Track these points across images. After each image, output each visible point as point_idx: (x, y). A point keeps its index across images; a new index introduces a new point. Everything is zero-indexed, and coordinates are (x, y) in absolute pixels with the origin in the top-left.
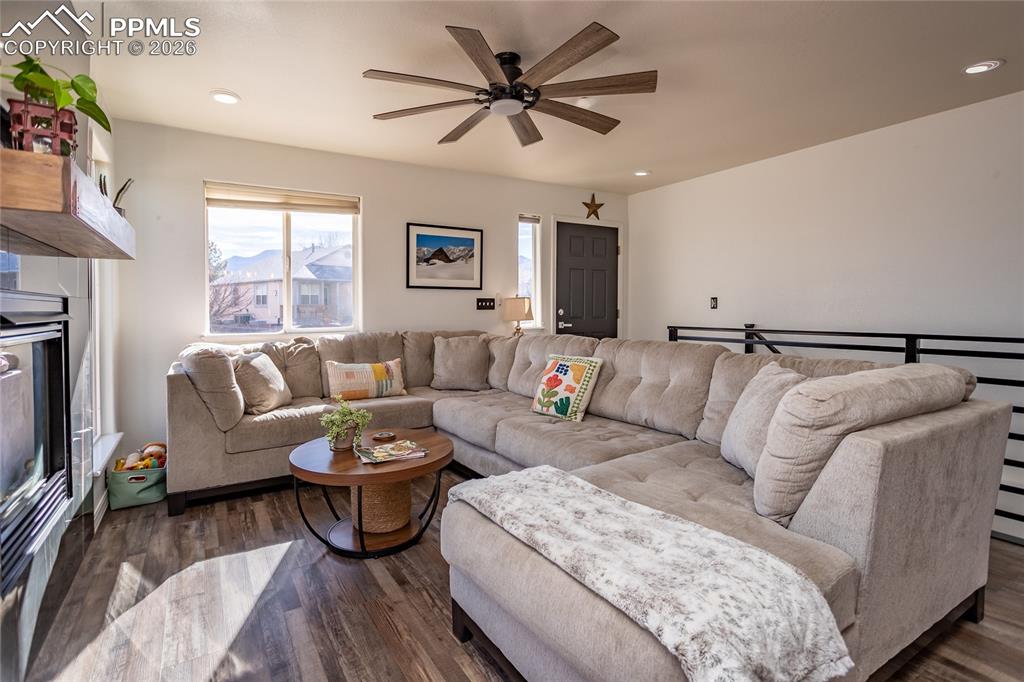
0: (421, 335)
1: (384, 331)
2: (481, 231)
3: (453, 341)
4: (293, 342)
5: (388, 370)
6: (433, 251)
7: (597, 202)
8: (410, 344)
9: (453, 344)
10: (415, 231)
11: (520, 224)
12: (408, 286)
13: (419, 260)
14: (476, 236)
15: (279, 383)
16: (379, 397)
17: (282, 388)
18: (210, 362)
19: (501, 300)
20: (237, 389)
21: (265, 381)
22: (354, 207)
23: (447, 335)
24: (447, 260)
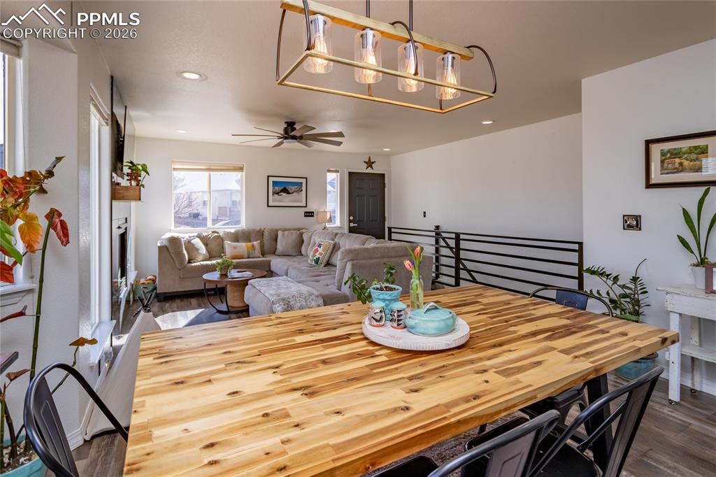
0: (272, 230)
1: (254, 228)
2: (306, 178)
3: (286, 233)
4: (210, 232)
5: (253, 246)
6: (281, 189)
7: (372, 161)
8: (266, 234)
9: (286, 235)
10: (271, 180)
11: (328, 174)
12: (268, 206)
13: (274, 193)
14: (304, 181)
15: (203, 250)
16: (249, 258)
17: (204, 253)
18: (174, 241)
19: (318, 212)
20: (185, 252)
21: (197, 250)
22: (241, 169)
23: (284, 230)
24: (288, 193)
